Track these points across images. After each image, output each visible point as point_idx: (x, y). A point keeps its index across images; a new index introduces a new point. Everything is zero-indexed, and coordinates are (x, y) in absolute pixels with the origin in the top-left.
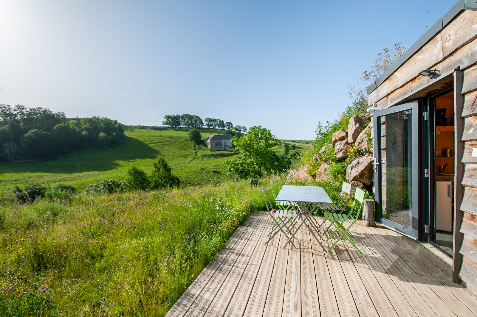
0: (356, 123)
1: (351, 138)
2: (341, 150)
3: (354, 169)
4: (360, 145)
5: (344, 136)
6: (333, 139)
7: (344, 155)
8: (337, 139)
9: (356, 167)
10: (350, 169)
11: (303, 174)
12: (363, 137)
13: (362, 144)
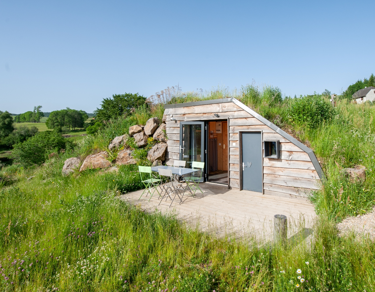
0: (154, 123)
1: (150, 132)
2: (142, 140)
3: (156, 152)
4: (158, 137)
5: (141, 130)
6: (130, 132)
7: (145, 143)
8: (136, 131)
9: (157, 151)
10: (153, 152)
11: (99, 160)
12: (161, 132)
13: (160, 136)
